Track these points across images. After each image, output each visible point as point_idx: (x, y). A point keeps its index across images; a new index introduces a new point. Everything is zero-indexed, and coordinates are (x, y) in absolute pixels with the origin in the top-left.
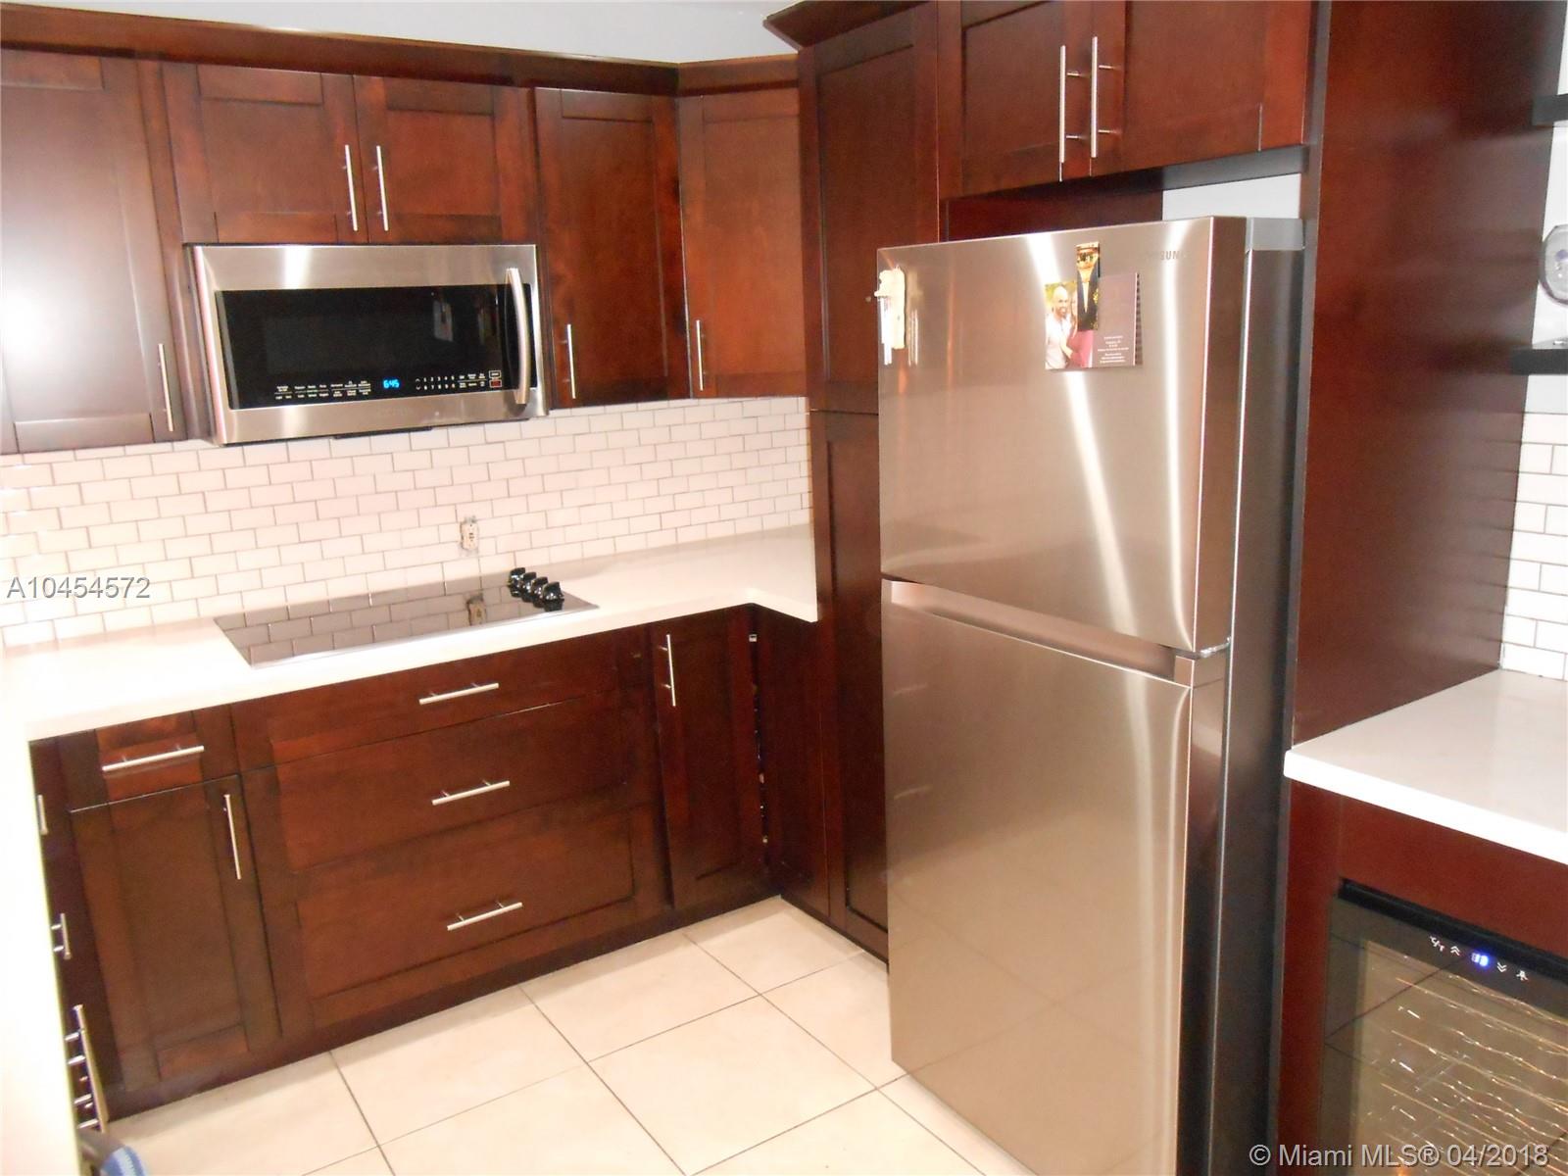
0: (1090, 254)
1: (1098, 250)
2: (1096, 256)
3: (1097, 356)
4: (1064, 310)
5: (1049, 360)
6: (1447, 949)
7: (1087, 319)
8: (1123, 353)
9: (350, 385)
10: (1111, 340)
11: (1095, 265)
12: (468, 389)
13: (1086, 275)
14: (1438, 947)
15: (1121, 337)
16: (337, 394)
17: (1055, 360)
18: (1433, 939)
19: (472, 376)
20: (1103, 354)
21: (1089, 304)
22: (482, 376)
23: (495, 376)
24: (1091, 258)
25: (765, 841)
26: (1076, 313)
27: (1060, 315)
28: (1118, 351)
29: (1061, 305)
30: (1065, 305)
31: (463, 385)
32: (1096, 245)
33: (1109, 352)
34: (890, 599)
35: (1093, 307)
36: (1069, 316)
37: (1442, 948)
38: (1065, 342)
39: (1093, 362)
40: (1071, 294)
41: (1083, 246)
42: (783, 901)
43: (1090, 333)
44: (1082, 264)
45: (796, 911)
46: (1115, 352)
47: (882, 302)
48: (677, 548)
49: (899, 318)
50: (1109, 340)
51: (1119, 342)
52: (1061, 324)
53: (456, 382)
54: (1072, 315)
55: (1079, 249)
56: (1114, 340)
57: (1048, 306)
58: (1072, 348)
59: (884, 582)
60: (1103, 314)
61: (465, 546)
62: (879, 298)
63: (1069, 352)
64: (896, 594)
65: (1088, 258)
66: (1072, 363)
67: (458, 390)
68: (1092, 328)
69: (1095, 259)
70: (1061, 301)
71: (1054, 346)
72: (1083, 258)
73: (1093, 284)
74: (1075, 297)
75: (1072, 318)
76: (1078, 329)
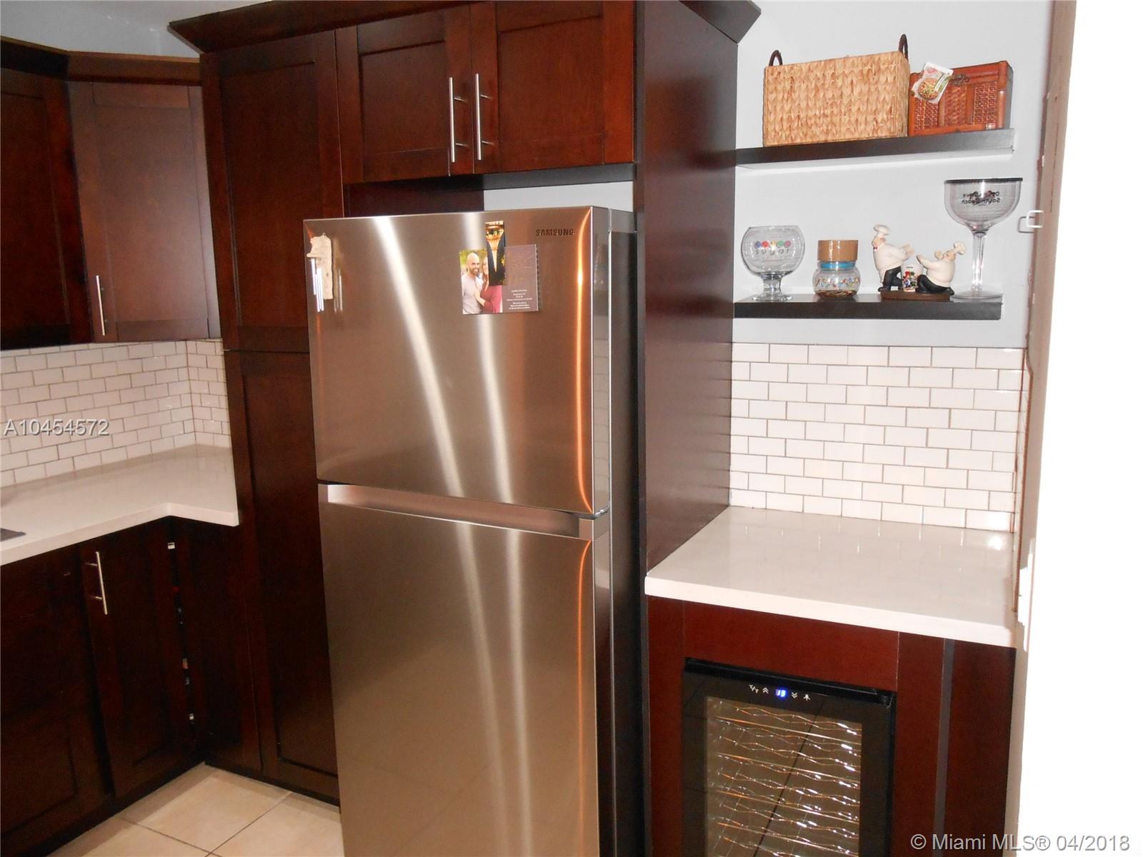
0: (497, 230)
1: (502, 226)
2: (502, 231)
3: (506, 305)
4: (476, 270)
5: (465, 307)
6: (761, 691)
7: (496, 277)
8: (528, 302)
10: (517, 293)
11: (501, 237)
13: (494, 245)
14: (755, 691)
15: (526, 290)
17: (470, 307)
18: (751, 686)
20: (511, 303)
21: (498, 266)
24: (498, 232)
25: (192, 718)
26: (487, 272)
27: (474, 274)
28: (524, 301)
29: (473, 267)
30: (478, 266)
32: (501, 223)
33: (516, 301)
34: (327, 499)
35: (502, 269)
36: (481, 275)
37: (757, 691)
38: (478, 293)
39: (503, 308)
40: (482, 258)
41: (490, 223)
42: (208, 767)
43: (500, 288)
44: (491, 236)
45: (222, 773)
46: (521, 301)
47: (313, 261)
48: (75, 475)
49: (327, 275)
50: (515, 293)
51: (524, 294)
52: (475, 280)
54: (484, 274)
55: (488, 225)
56: (520, 293)
57: (463, 267)
58: (484, 299)
59: (320, 486)
60: (509, 273)
62: (310, 258)
63: (482, 301)
64: (335, 494)
65: (496, 233)
66: (484, 310)
68: (501, 284)
69: (501, 233)
70: (474, 264)
71: (470, 297)
72: (492, 232)
73: (501, 252)
74: (486, 260)
75: (484, 275)
76: (490, 285)
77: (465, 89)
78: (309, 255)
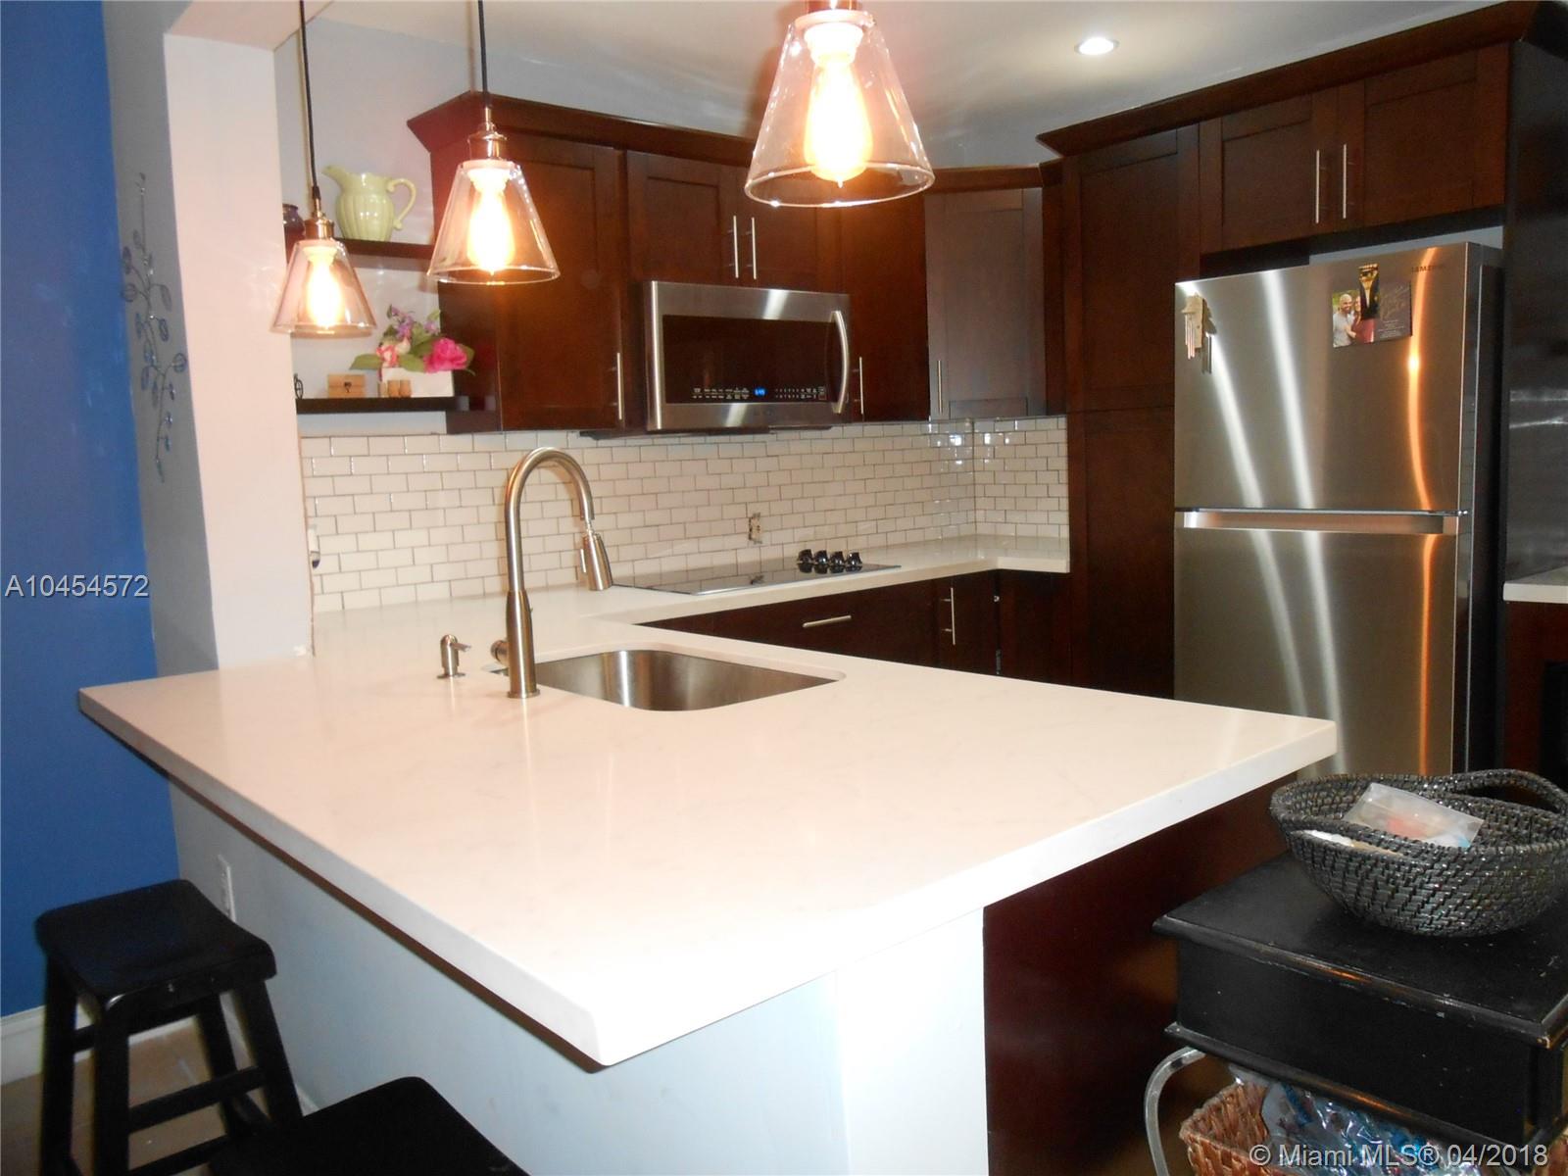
0: (1371, 272)
1: (1376, 269)
2: (1375, 273)
3: (1378, 335)
4: (1348, 308)
5: (1335, 341)
7: (1369, 312)
8: (1401, 330)
9: (737, 391)
10: (1390, 324)
11: (1375, 278)
12: (807, 400)
13: (1367, 285)
15: (1398, 321)
16: (729, 397)
17: (1340, 341)
19: (809, 390)
21: (1370, 302)
22: (815, 391)
23: (822, 391)
24: (1372, 274)
26: (1359, 309)
27: (1345, 312)
28: (1395, 330)
29: (1345, 306)
30: (1350, 305)
31: (803, 397)
32: (1375, 266)
33: (1388, 332)
35: (1374, 305)
36: (1353, 312)
38: (1349, 328)
39: (1375, 338)
40: (1354, 298)
41: (1364, 267)
43: (1371, 322)
44: (1364, 278)
47: (1186, 316)
49: (1198, 327)
51: (1396, 325)
52: (1346, 316)
53: (799, 394)
55: (1361, 270)
57: (1334, 306)
58: (1356, 332)
59: (1178, 514)
61: (753, 536)
62: (1183, 314)
63: (1353, 334)
64: (1191, 521)
65: (1369, 275)
66: (1354, 342)
67: (800, 400)
68: (1373, 317)
69: (1375, 275)
70: (1346, 303)
71: (1340, 332)
72: (1365, 274)
73: (1374, 290)
74: (1359, 299)
75: (1356, 312)
76: (1362, 319)
77: (1331, 161)
78: (1183, 311)
